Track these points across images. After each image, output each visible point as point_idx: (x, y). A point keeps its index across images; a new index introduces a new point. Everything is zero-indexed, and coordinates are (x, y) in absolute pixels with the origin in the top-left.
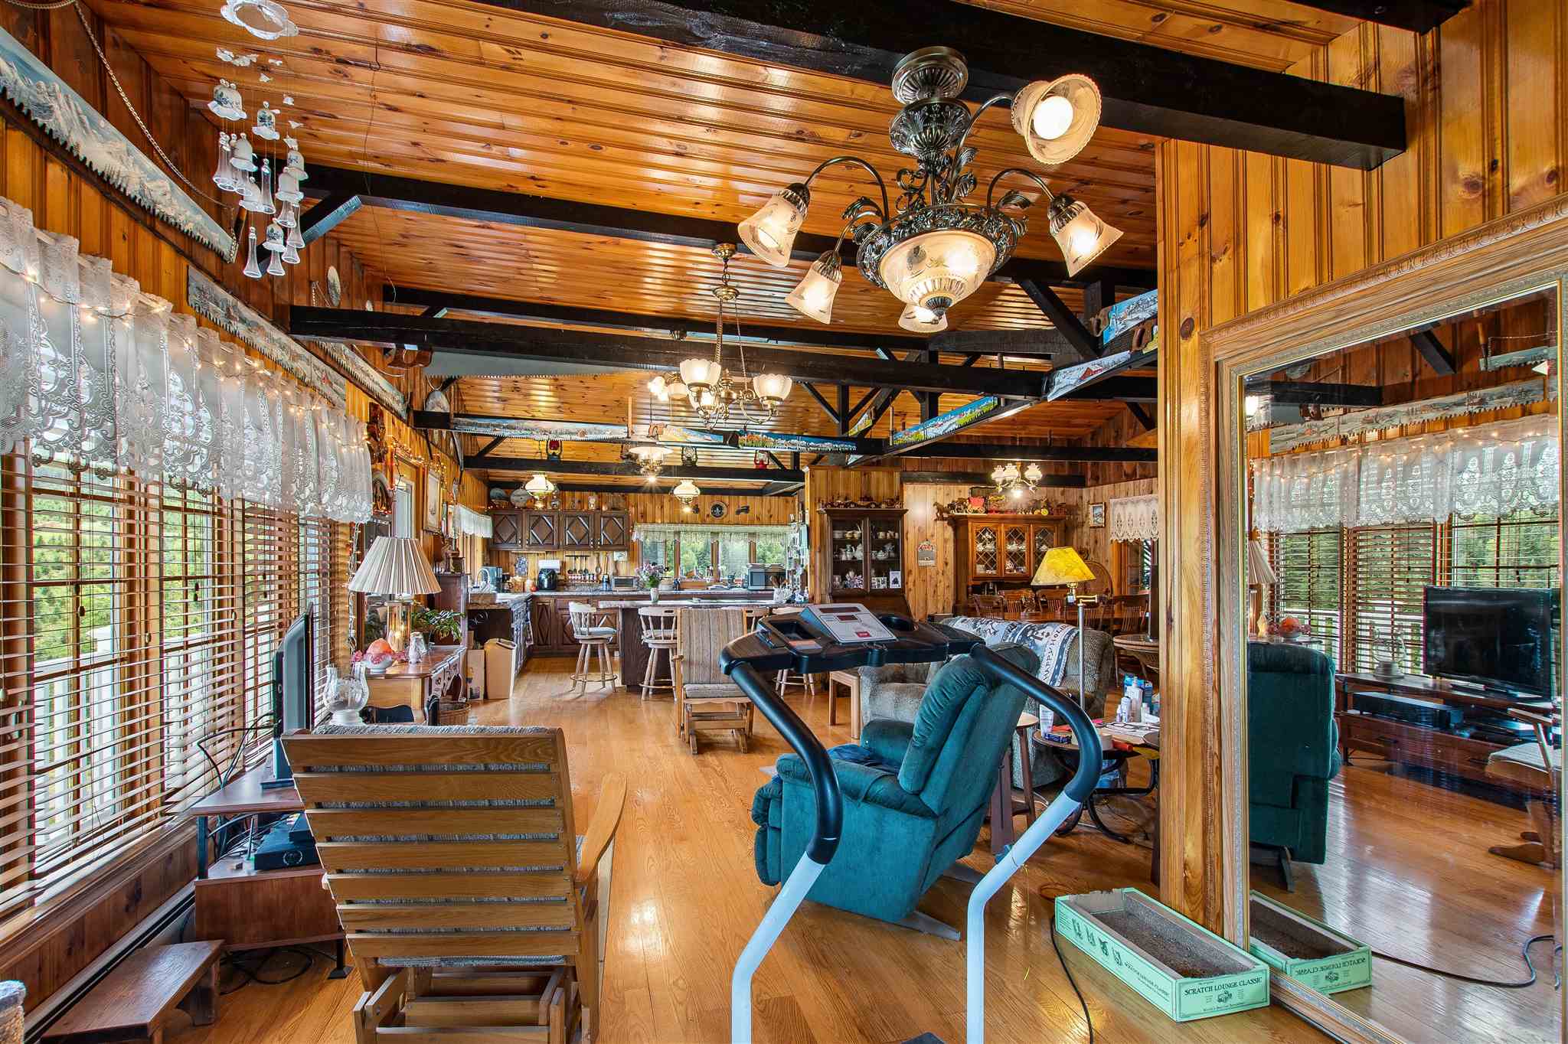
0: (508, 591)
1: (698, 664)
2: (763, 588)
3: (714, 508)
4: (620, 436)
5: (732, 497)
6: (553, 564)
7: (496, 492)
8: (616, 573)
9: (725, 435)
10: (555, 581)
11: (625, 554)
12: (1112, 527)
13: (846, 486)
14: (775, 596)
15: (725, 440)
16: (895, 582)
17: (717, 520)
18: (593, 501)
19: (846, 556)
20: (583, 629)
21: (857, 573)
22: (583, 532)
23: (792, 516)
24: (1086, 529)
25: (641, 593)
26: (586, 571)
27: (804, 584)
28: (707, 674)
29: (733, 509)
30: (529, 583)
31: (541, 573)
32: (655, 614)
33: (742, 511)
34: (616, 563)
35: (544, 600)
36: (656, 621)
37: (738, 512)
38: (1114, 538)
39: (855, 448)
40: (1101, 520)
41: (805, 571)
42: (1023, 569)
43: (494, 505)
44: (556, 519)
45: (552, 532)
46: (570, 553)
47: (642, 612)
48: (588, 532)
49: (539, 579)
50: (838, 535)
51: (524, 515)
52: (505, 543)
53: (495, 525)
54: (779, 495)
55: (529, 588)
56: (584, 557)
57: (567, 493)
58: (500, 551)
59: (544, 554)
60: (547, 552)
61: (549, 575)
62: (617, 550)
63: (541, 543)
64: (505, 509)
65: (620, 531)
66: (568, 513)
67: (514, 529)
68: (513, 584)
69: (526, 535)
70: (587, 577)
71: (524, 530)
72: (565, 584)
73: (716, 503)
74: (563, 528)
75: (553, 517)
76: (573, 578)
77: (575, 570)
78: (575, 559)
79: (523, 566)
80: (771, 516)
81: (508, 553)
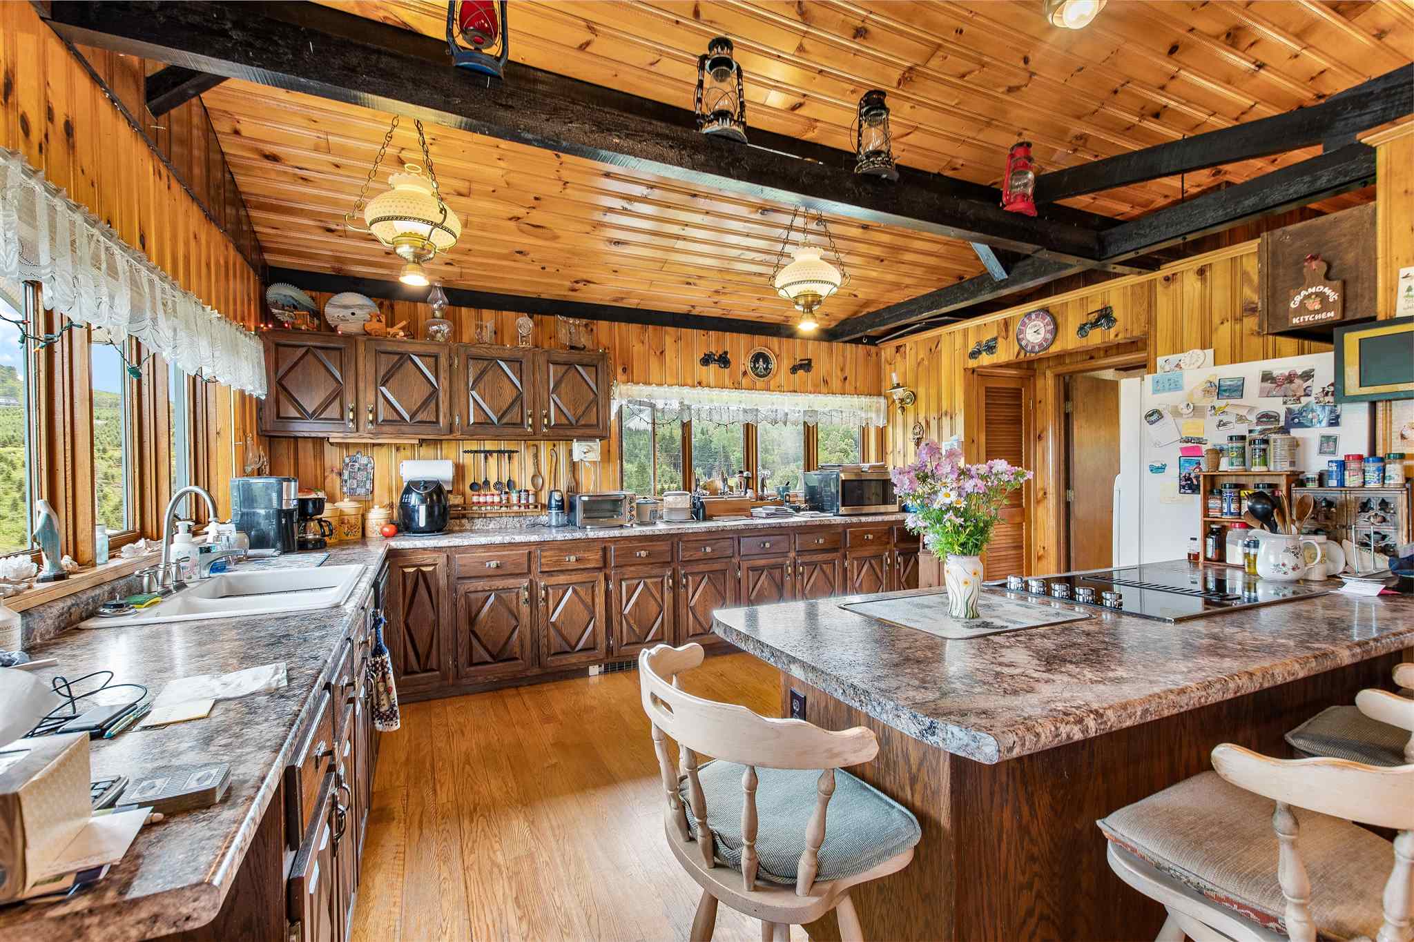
0: (320, 546)
3: (758, 357)
5: (785, 340)
6: (439, 469)
7: (280, 292)
10: (444, 510)
11: (597, 445)
17: (760, 382)
18: (524, 333)
22: (508, 395)
26: (510, 484)
29: (786, 364)
30: (377, 517)
31: (408, 491)
33: (801, 367)
34: (575, 465)
35: (419, 558)
37: (794, 370)
43: (278, 323)
44: (443, 362)
45: (435, 391)
46: (474, 446)
48: (519, 397)
49: (403, 506)
51: (361, 349)
52: (311, 416)
53: (281, 372)
54: (857, 341)
55: (378, 529)
56: (504, 452)
57: (464, 310)
58: (296, 438)
59: (413, 445)
60: (422, 442)
61: (430, 495)
62: (581, 438)
63: (407, 417)
64: (307, 332)
65: (592, 396)
66: (474, 351)
67: (335, 385)
68: (334, 523)
69: (368, 398)
70: (514, 497)
71: (361, 385)
72: (464, 516)
73: (758, 349)
74: (462, 385)
75: (436, 357)
76: (482, 499)
77: (486, 483)
78: (486, 458)
79: (361, 476)
80: (845, 379)
81: (319, 442)
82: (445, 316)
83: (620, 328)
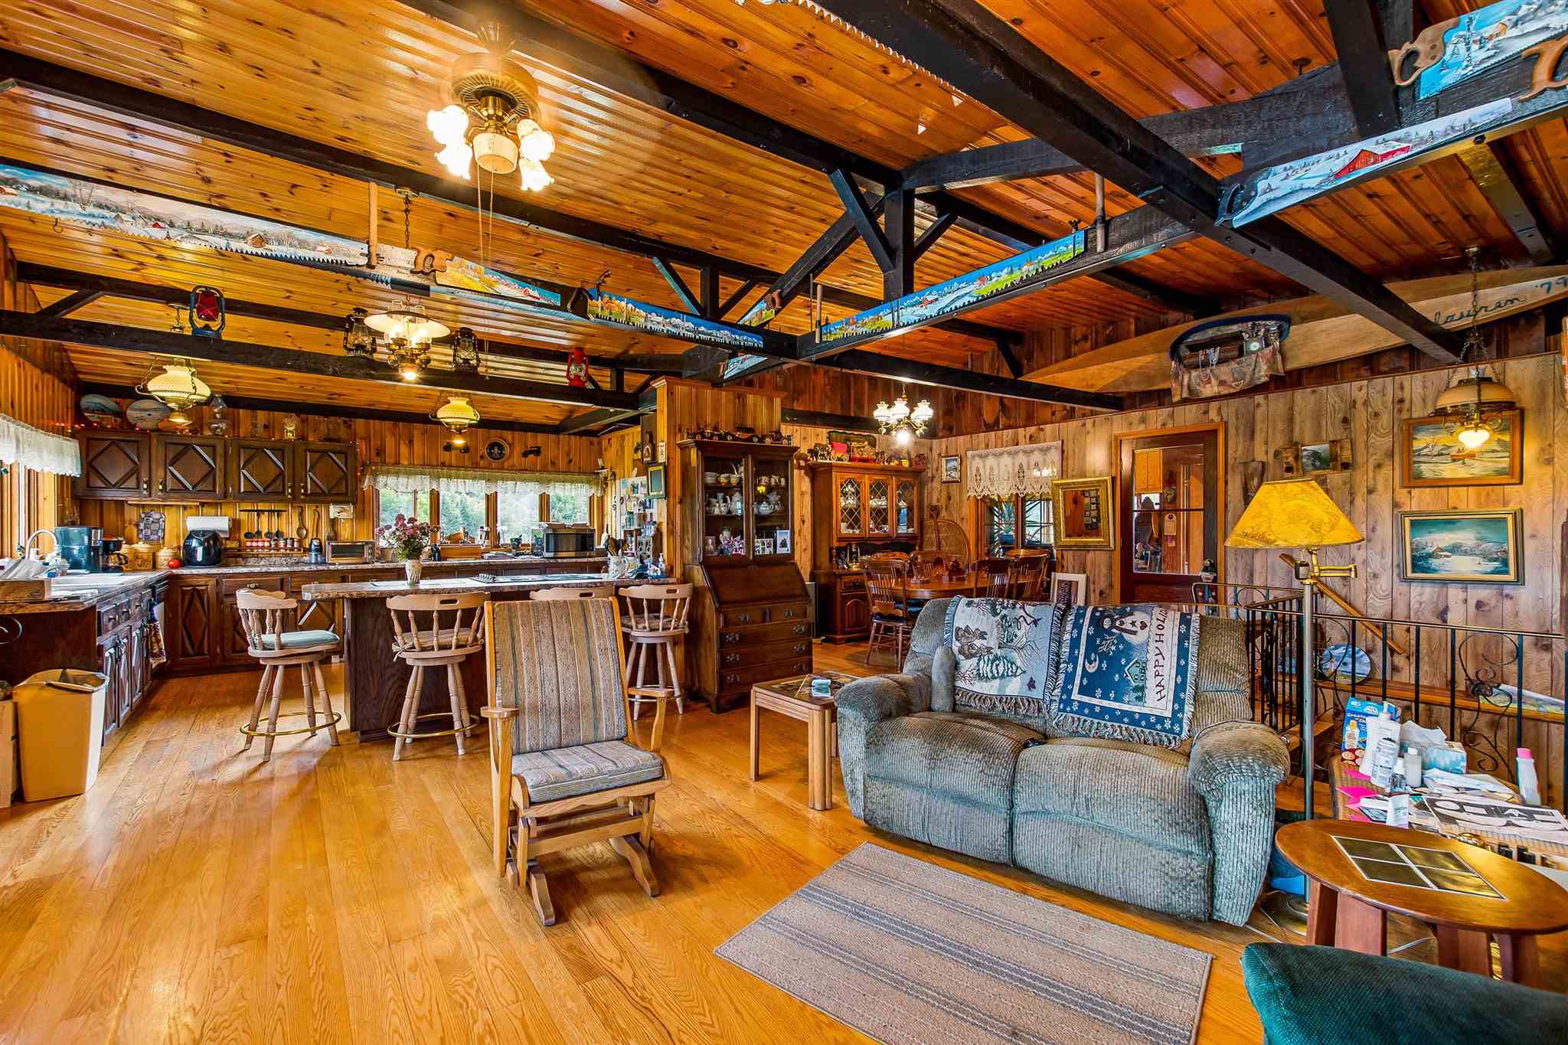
0: (118, 569)
1: (534, 709)
2: (573, 554)
3: (492, 446)
4: (350, 261)
5: (517, 434)
6: (220, 523)
7: (91, 400)
8: (334, 536)
9: (564, 292)
10: (217, 550)
11: (349, 507)
12: (971, 483)
13: (716, 411)
14: (612, 566)
15: (564, 302)
16: (784, 544)
18: (290, 428)
19: (719, 509)
20: (269, 638)
21: (734, 534)
22: (273, 472)
23: (600, 462)
24: (936, 484)
25: (378, 565)
26: (279, 534)
27: (658, 551)
28: (553, 729)
29: (518, 449)
30: (165, 555)
31: (191, 536)
32: (422, 608)
33: (531, 452)
34: (333, 523)
35: (194, 581)
36: (424, 620)
37: (525, 454)
38: (972, 494)
39: (761, 344)
40: (956, 475)
41: (658, 531)
42: (886, 528)
43: (89, 423)
44: (220, 450)
45: (213, 470)
46: (248, 506)
47: (393, 604)
48: (281, 474)
49: (187, 547)
50: (710, 478)
51: (154, 441)
52: (114, 486)
53: (91, 456)
54: (581, 434)
55: (166, 563)
56: (274, 511)
57: (241, 411)
58: (101, 501)
59: (197, 507)
60: (203, 504)
61: (207, 540)
62: (335, 503)
63: (190, 488)
64: (114, 430)
65: (342, 474)
66: (244, 443)
67: (132, 465)
68: (130, 557)
69: (158, 474)
70: (282, 544)
71: (154, 466)
72: (240, 556)
73: (493, 440)
74: (235, 466)
75: (214, 447)
76: (254, 544)
77: (259, 533)
78: (258, 515)
79: (154, 527)
80: (571, 461)
81: (120, 505)
82: (224, 417)
83: (375, 424)
